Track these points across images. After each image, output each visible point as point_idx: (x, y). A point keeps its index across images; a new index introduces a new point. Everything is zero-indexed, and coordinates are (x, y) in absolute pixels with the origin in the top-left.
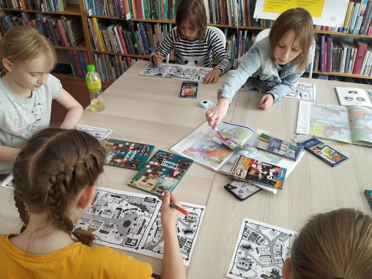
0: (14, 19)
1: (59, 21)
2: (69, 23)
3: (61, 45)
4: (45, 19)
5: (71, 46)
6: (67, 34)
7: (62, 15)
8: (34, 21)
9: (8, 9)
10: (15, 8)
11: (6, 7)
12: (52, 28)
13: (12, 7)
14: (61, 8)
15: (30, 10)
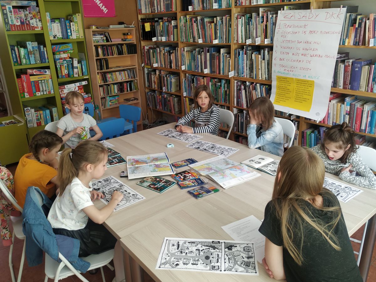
0: (152, 94)
1: (171, 97)
2: (176, 99)
3: (171, 112)
4: (165, 96)
5: (175, 113)
6: (174, 105)
7: (173, 94)
8: (160, 96)
9: (150, 88)
10: (153, 88)
11: (150, 87)
12: (168, 101)
13: (152, 87)
14: (173, 90)
15: (159, 90)
